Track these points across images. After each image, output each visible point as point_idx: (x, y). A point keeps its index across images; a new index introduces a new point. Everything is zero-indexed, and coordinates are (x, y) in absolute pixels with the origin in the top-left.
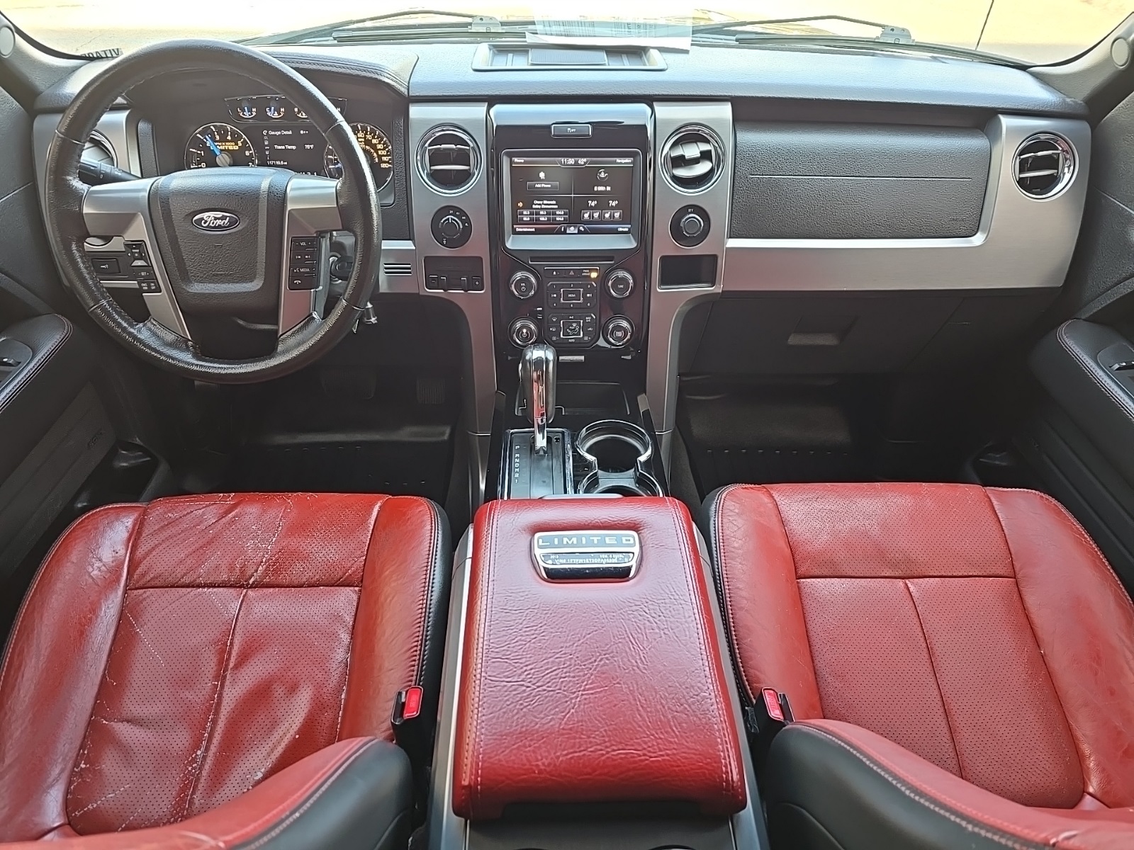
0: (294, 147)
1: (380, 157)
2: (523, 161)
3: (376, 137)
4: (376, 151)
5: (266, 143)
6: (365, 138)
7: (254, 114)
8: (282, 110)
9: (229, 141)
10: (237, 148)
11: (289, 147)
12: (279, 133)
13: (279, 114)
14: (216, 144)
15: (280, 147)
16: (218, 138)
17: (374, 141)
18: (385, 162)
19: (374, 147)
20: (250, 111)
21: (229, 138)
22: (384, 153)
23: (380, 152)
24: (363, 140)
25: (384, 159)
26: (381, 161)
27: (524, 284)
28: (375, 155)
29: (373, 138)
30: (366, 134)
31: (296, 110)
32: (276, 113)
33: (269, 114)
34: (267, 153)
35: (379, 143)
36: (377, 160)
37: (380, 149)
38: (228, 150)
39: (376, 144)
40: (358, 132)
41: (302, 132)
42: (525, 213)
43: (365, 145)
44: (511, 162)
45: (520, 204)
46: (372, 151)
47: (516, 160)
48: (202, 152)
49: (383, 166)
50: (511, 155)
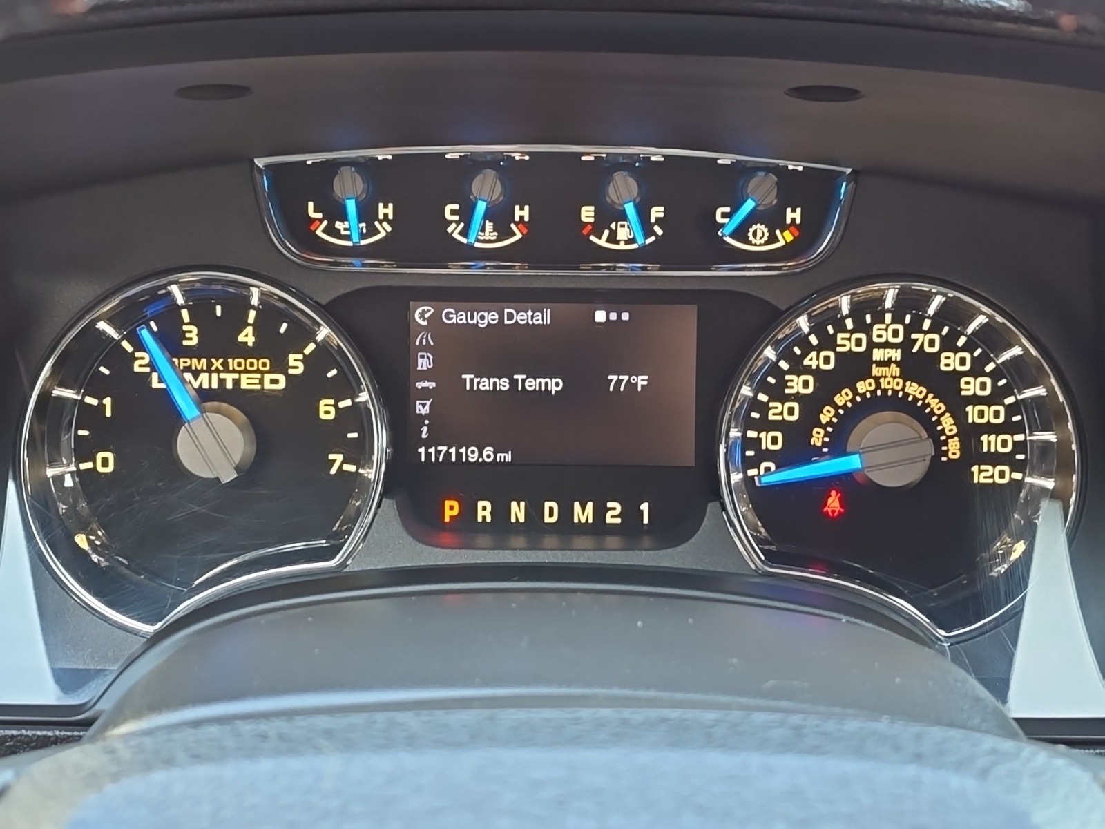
0: (554, 385)
1: (970, 434)
3: (961, 341)
4: (957, 405)
5: (423, 363)
6: (908, 344)
7: (384, 229)
8: (523, 213)
9: (244, 351)
10: (282, 385)
11: (531, 384)
12: (492, 318)
13: (504, 232)
14: (183, 362)
15: (485, 384)
16: (192, 337)
17: (950, 362)
18: (994, 459)
19: (946, 386)
20: (367, 215)
21: (247, 337)
22: (992, 414)
23: (972, 413)
24: (896, 355)
25: (991, 443)
26: (973, 454)
28: (948, 423)
29: (949, 344)
30: (915, 326)
31: (587, 214)
32: (489, 226)
33: (454, 230)
34: (423, 408)
35: (976, 371)
36: (954, 449)
37: (975, 400)
38: (235, 397)
39: (958, 376)
40: (879, 319)
41: (600, 316)
43: (905, 376)
46: (935, 404)
48: (107, 402)
49: (983, 475)
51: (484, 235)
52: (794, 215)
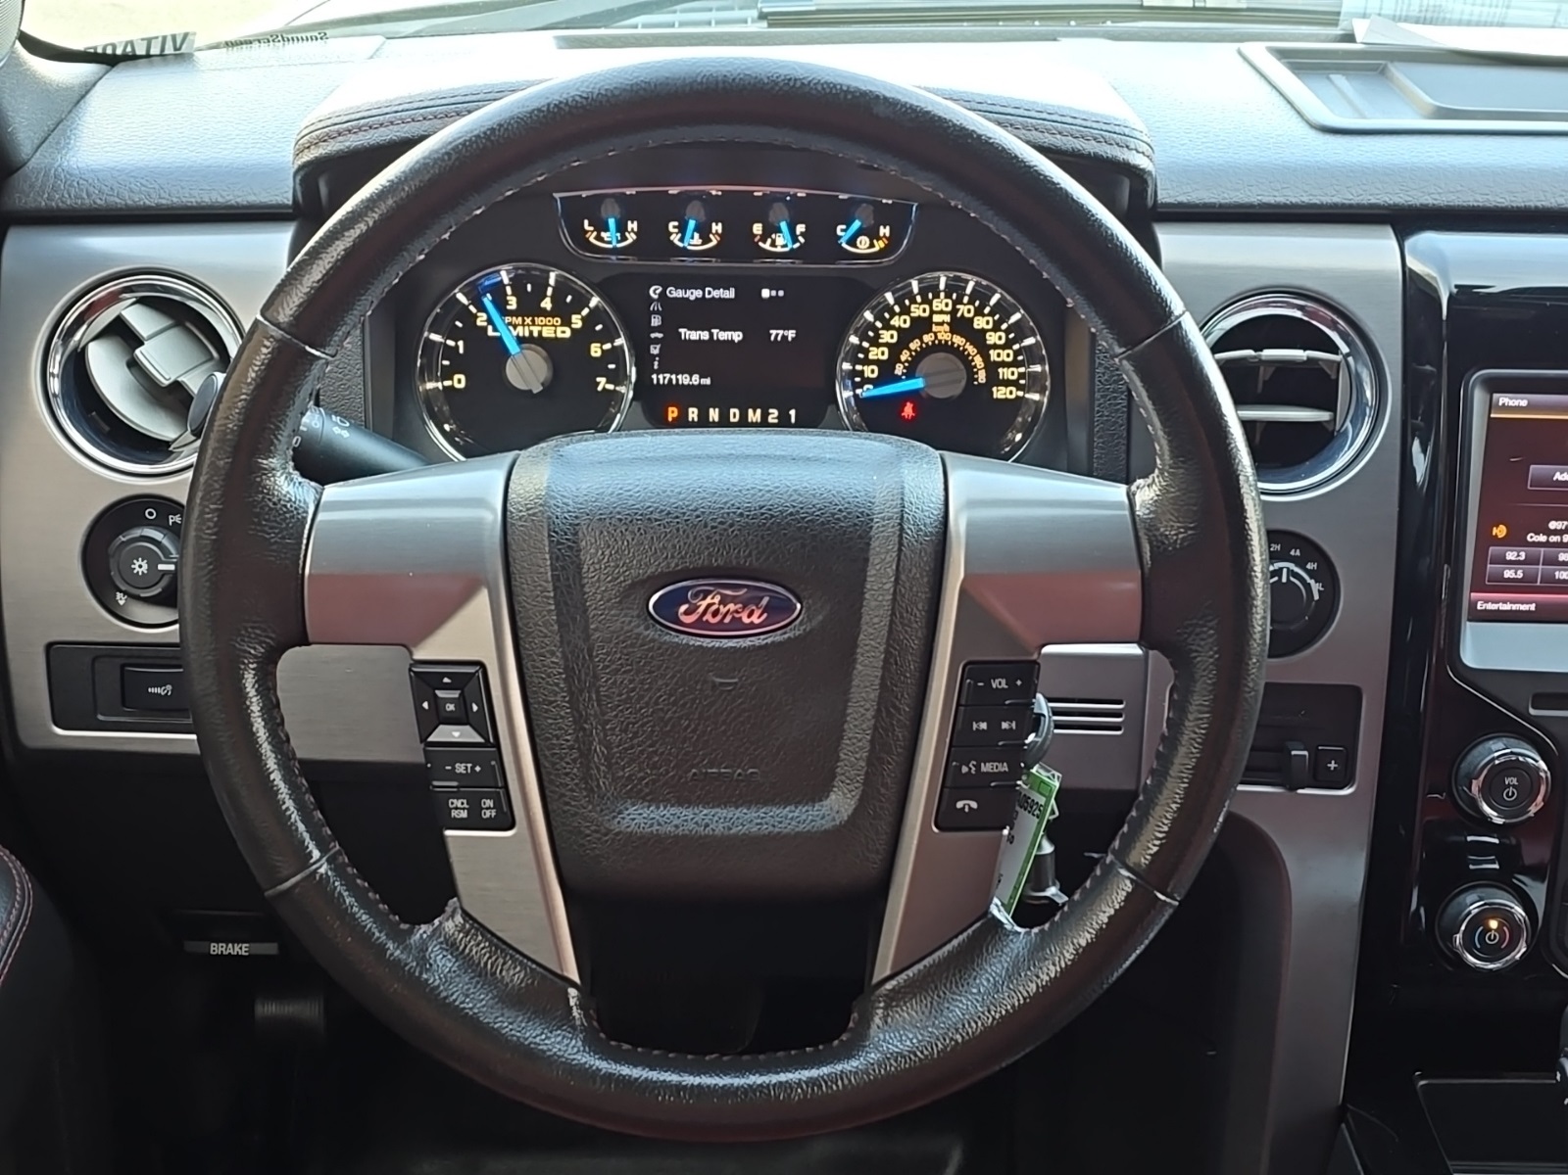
0: (737, 336)
1: (992, 368)
2: (1524, 403)
3: (987, 310)
4: (984, 349)
5: (656, 321)
6: (954, 311)
7: (631, 238)
8: (717, 228)
9: (544, 313)
10: (568, 334)
11: (724, 336)
12: (698, 293)
13: (706, 240)
14: (508, 319)
15: (694, 335)
16: (513, 303)
17: (980, 323)
18: (1007, 383)
19: (978, 338)
20: (622, 229)
21: (547, 304)
22: (1006, 356)
23: (993, 354)
24: (947, 318)
25: (1005, 373)
26: (994, 380)
27: (1515, 781)
28: (978, 361)
29: (979, 312)
30: (959, 301)
31: (757, 228)
32: (696, 235)
33: (675, 238)
34: (655, 350)
35: (996, 328)
36: (982, 377)
37: (995, 347)
38: (541, 341)
39: (984, 331)
40: (936, 296)
41: (766, 293)
42: (1511, 556)
43: (953, 332)
44: (1491, 406)
45: (1500, 531)
46: (971, 349)
47: (1504, 399)
48: (461, 343)
49: (1000, 393)
50: (1495, 386)
51: (694, 242)
52: (885, 231)
